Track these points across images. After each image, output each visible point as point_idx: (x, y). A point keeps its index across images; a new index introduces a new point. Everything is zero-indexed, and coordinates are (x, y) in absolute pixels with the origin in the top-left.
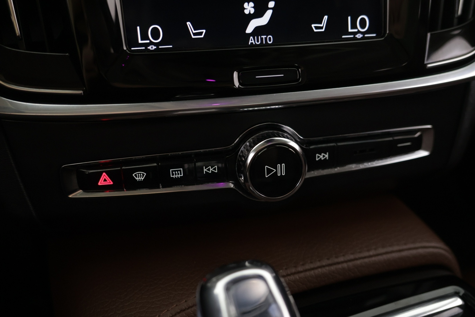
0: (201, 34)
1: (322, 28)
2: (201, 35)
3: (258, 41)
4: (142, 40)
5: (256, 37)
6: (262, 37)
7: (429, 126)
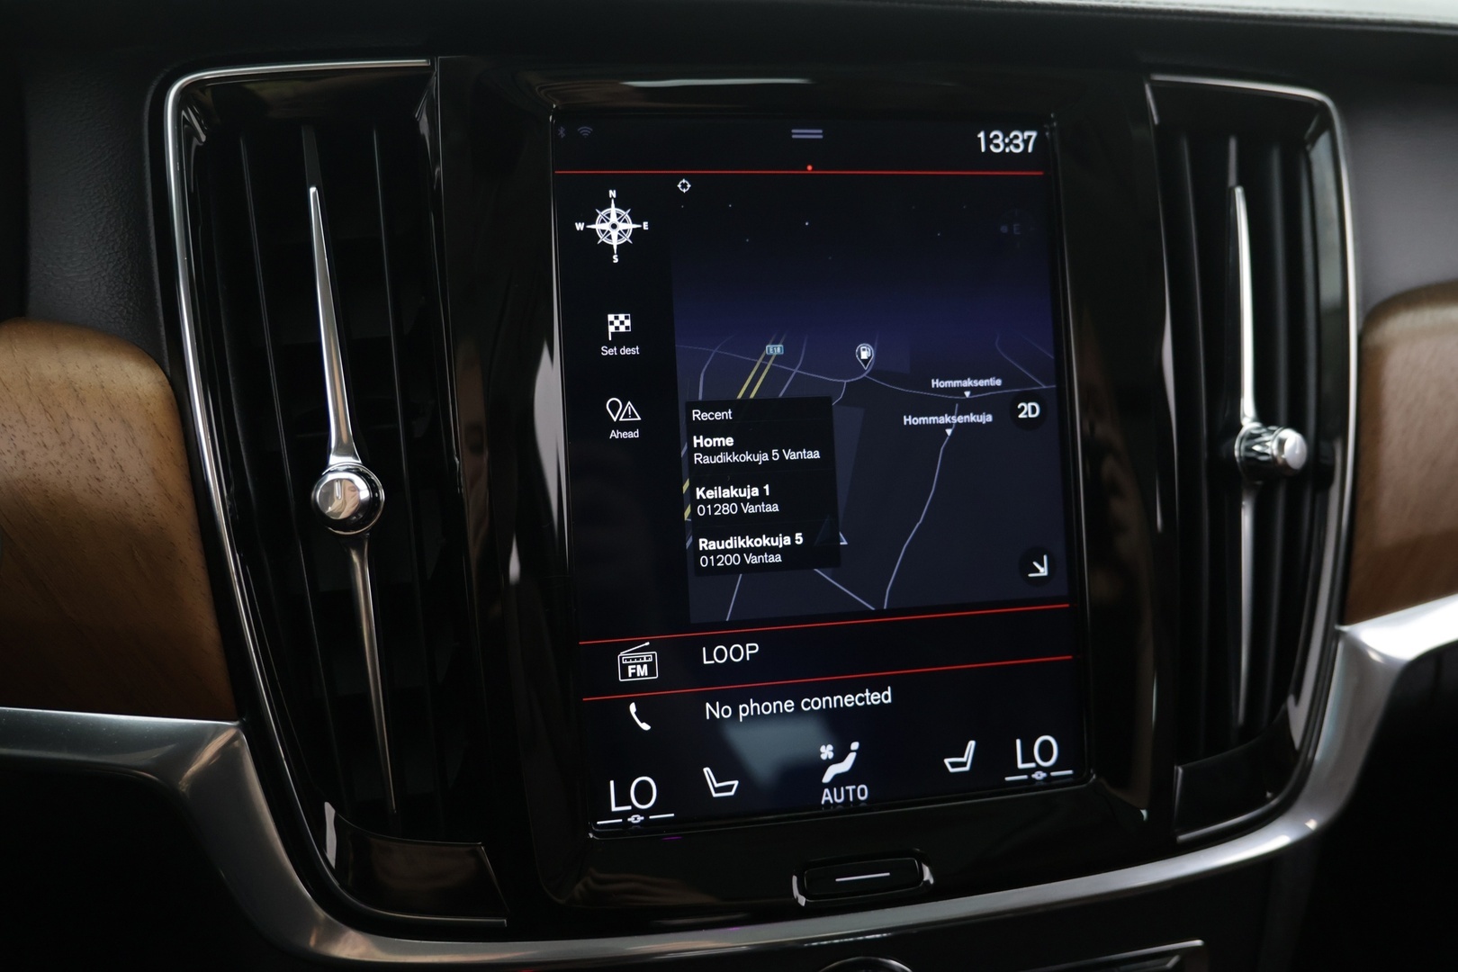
0: (729, 788)
1: (964, 764)
2: (731, 791)
3: (839, 797)
4: (617, 805)
5: (835, 790)
6: (847, 788)
7: (1198, 943)
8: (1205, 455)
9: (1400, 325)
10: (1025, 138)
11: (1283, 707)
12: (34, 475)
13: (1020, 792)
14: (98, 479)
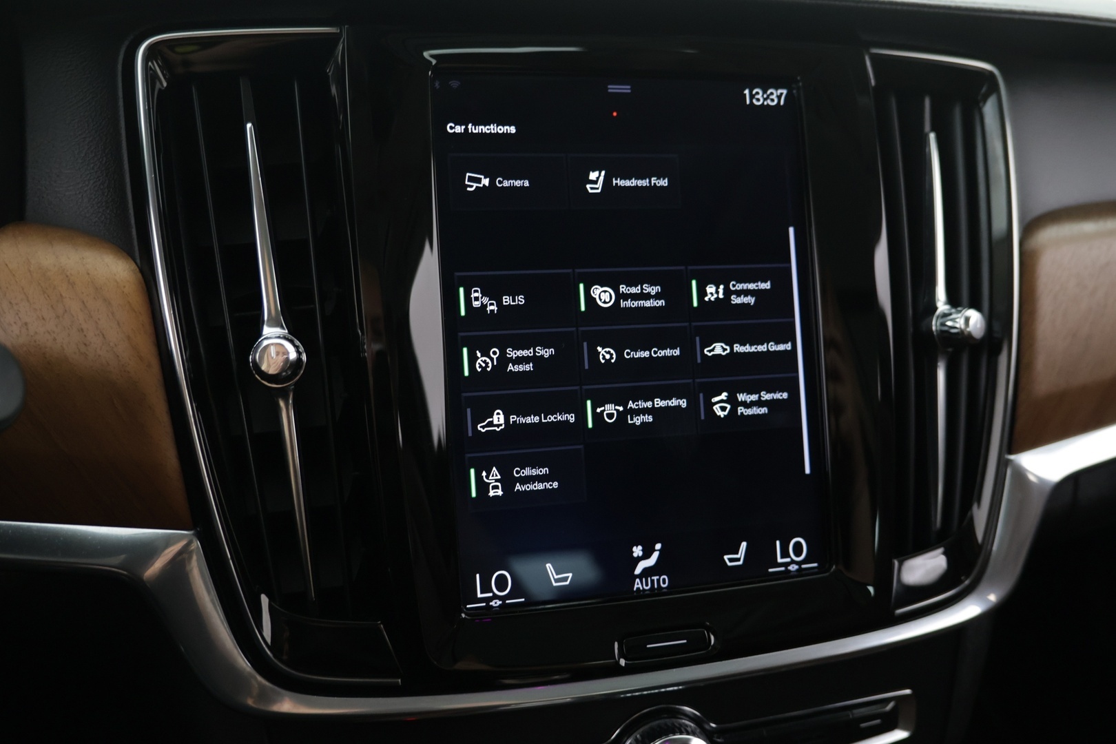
0: (565, 579)
1: (738, 560)
2: (566, 581)
3: (647, 585)
4: (482, 593)
5: (644, 579)
7: (908, 691)
8: (911, 330)
9: (1048, 235)
10: (779, 94)
11: (969, 514)
12: (35, 341)
13: (780, 579)
14: (85, 344)
